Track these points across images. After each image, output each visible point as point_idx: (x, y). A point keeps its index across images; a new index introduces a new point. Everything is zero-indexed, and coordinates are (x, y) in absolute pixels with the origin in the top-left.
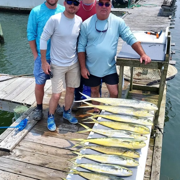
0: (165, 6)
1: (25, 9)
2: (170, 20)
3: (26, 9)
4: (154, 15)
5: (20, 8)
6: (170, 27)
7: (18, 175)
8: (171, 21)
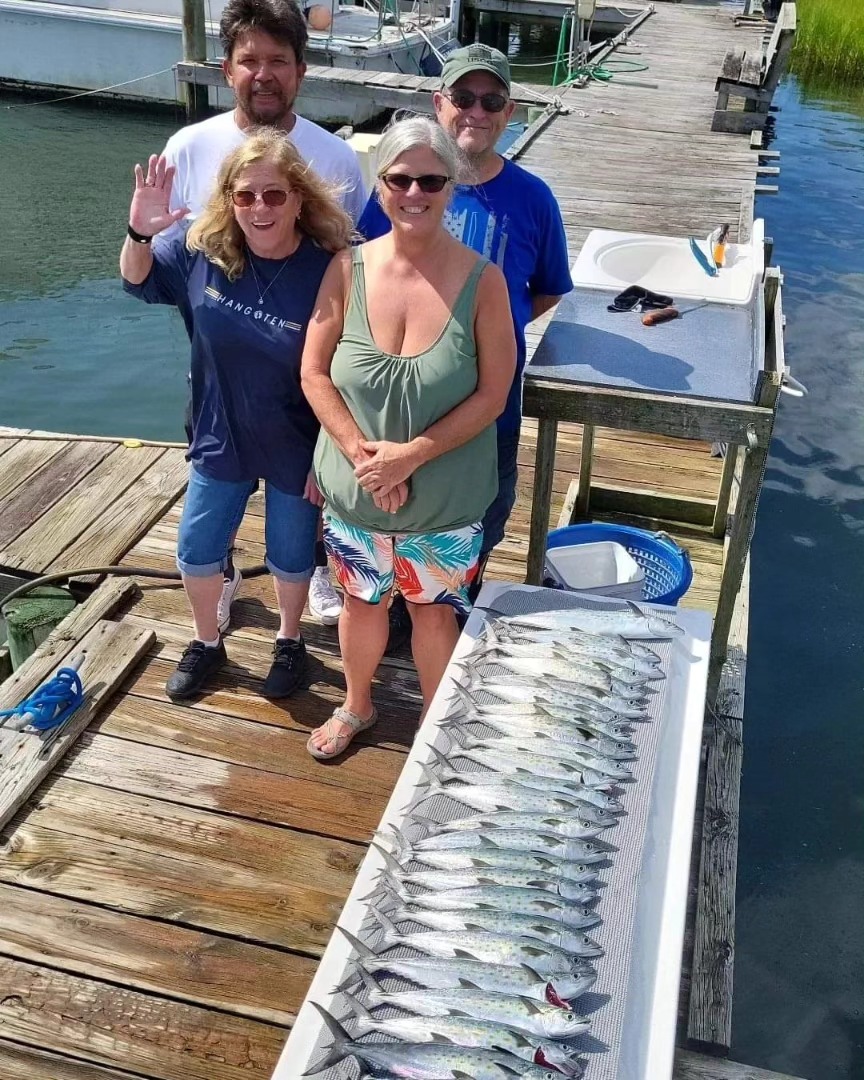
0: (734, 82)
1: (53, 86)
2: (755, 155)
3: (59, 87)
4: (678, 124)
5: (25, 82)
6: (757, 192)
7: (32, 968)
8: (761, 157)
